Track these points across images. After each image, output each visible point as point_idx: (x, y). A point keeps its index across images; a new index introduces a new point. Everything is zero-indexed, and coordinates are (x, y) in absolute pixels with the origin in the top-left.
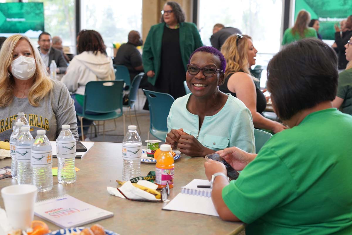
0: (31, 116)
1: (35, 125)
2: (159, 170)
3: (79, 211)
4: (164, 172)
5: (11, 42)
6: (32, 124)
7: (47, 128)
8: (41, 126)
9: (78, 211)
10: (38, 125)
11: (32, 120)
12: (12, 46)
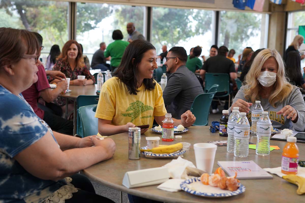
0: (271, 113)
1: (274, 119)
2: (287, 158)
3: (251, 171)
4: (292, 160)
5: (263, 58)
6: (271, 119)
7: (283, 122)
8: (278, 120)
9: (249, 170)
10: (276, 119)
11: (272, 115)
12: (263, 61)
